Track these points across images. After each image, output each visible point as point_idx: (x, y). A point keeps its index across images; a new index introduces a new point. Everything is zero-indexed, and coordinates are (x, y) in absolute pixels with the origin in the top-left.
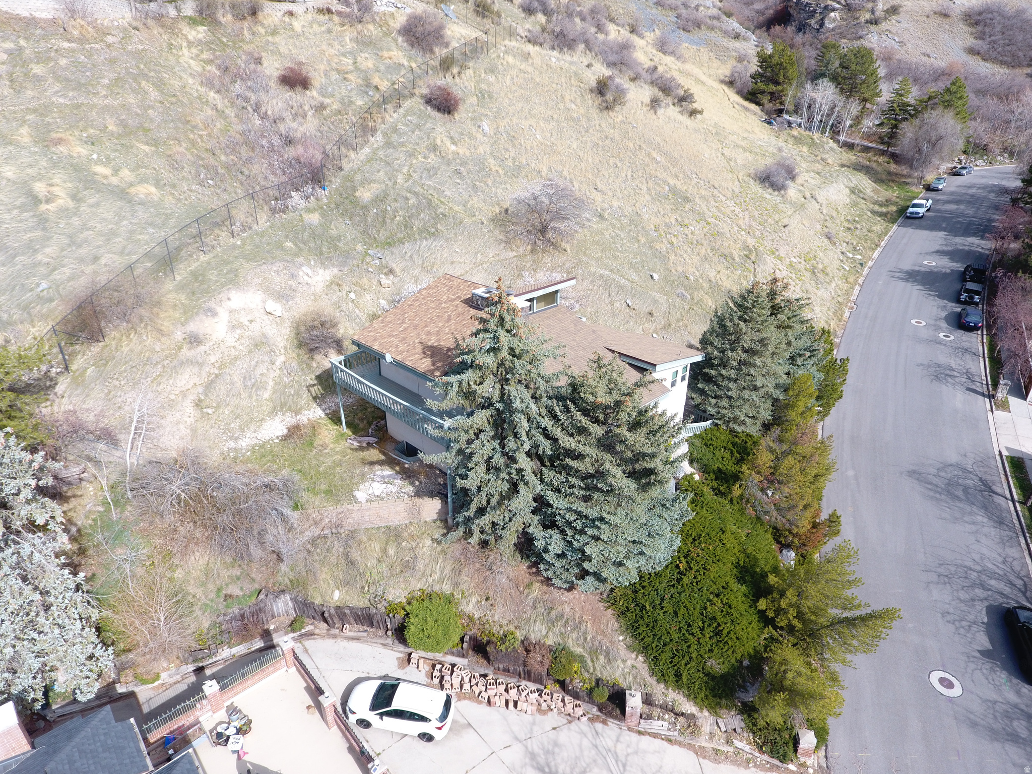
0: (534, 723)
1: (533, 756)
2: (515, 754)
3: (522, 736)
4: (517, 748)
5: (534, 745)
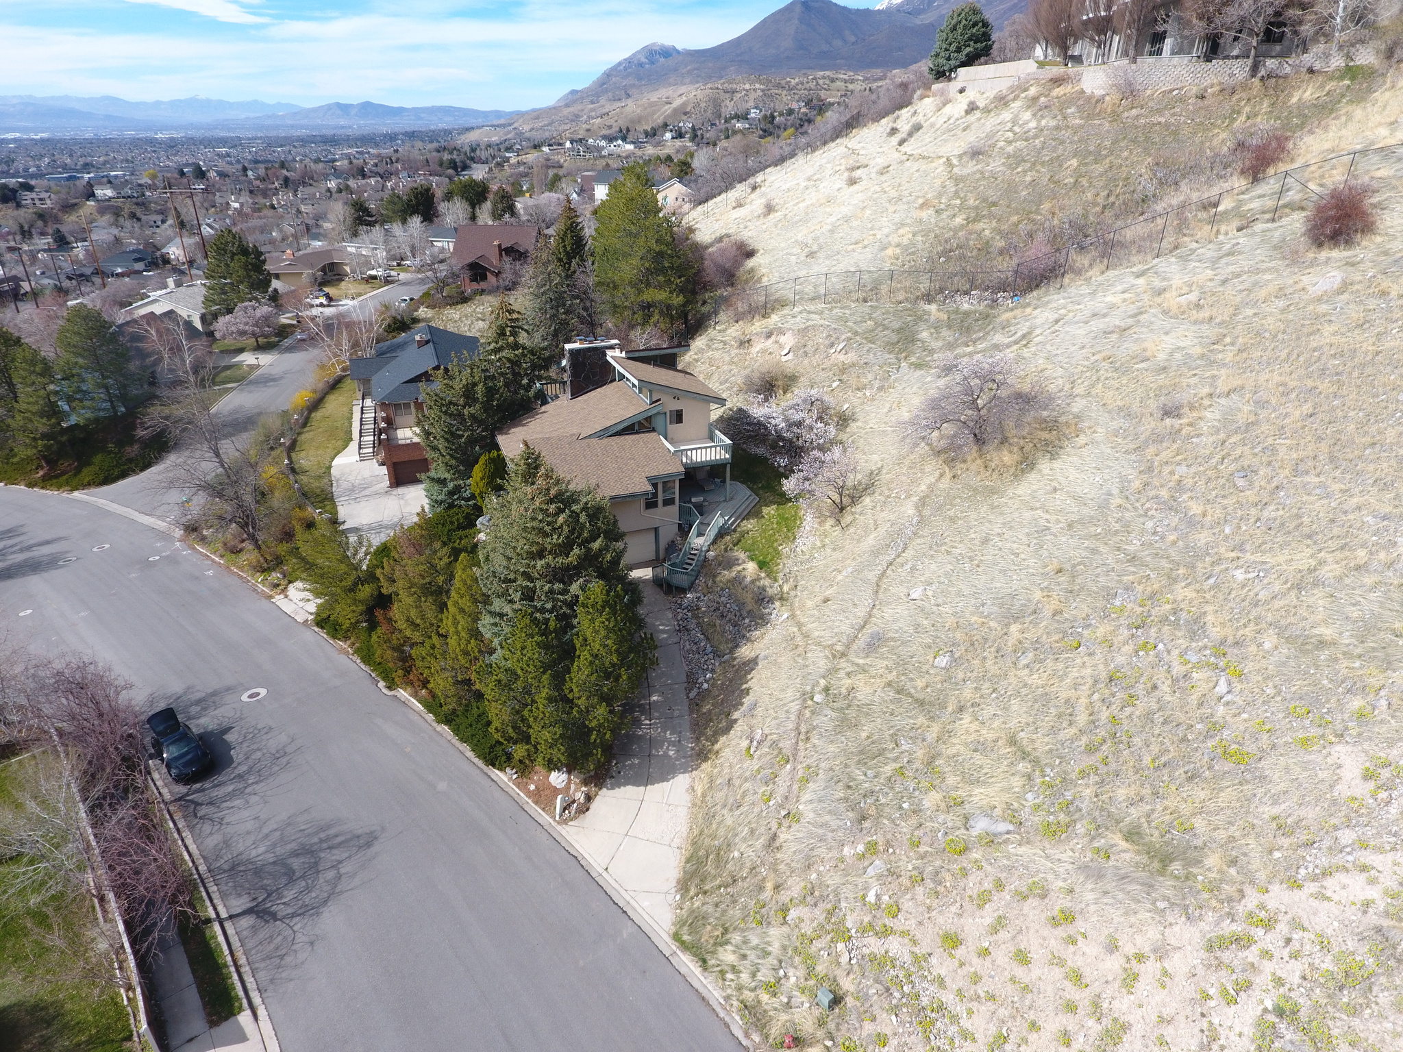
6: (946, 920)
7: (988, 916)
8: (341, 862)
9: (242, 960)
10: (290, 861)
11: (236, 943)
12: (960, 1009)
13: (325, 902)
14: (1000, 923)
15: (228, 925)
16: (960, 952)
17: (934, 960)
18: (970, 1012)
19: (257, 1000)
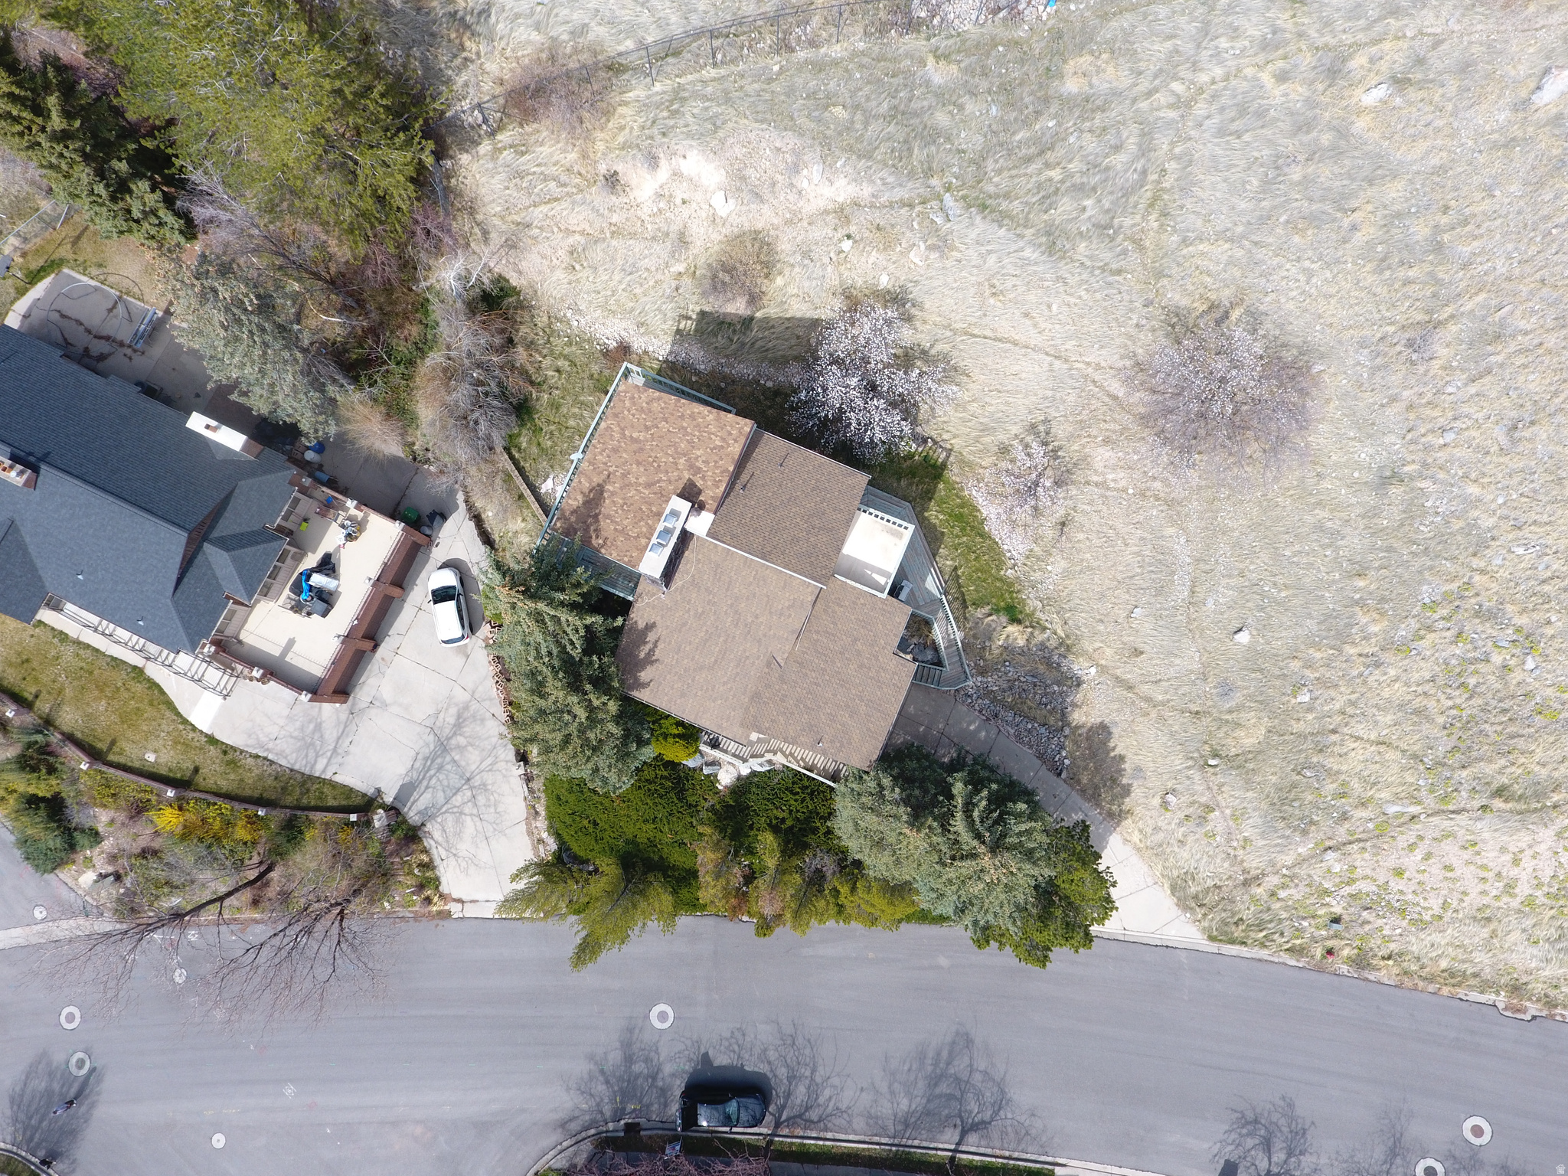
0: (491, 699)
1: (466, 708)
2: (462, 696)
3: (477, 696)
4: (466, 696)
5: (474, 706)
6: (1391, 862)
7: (1418, 855)
8: (971, 1065)
9: (1007, 1154)
10: (938, 1091)
11: (989, 1151)
12: (1419, 899)
13: (1003, 1092)
14: (1428, 856)
15: (963, 1148)
16: (1407, 875)
17: (1392, 884)
18: (1425, 899)
19: (1050, 1159)
